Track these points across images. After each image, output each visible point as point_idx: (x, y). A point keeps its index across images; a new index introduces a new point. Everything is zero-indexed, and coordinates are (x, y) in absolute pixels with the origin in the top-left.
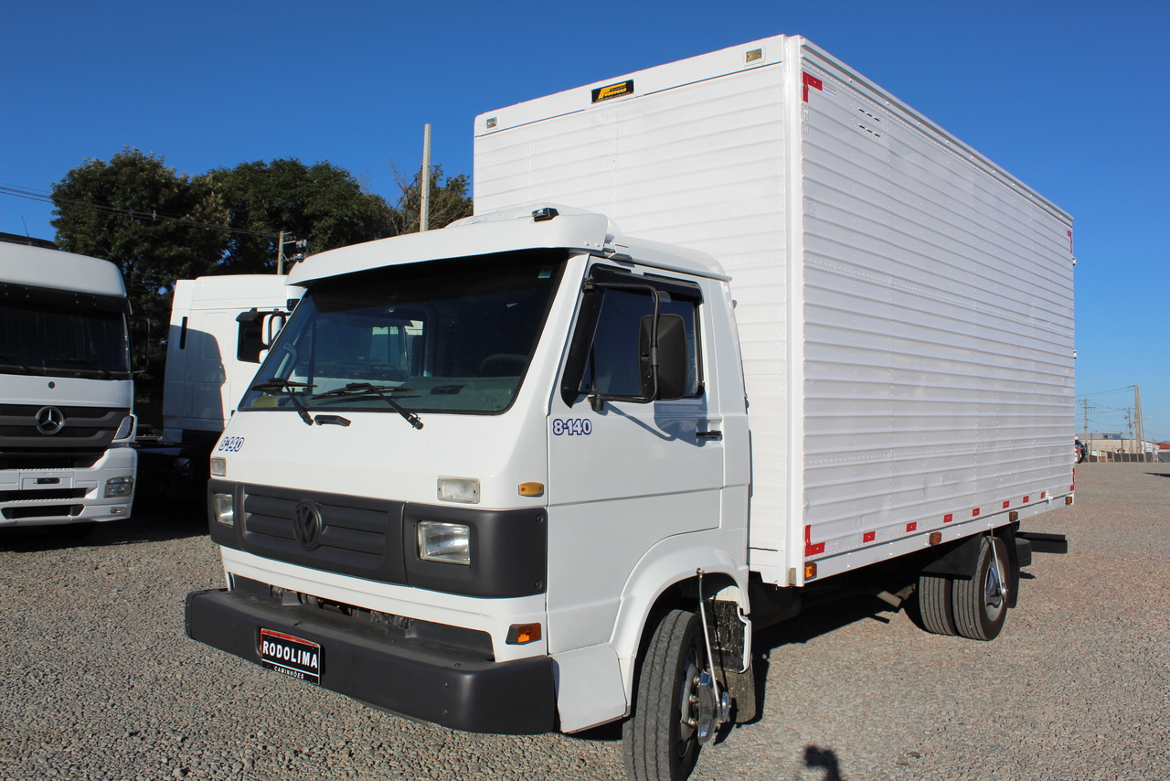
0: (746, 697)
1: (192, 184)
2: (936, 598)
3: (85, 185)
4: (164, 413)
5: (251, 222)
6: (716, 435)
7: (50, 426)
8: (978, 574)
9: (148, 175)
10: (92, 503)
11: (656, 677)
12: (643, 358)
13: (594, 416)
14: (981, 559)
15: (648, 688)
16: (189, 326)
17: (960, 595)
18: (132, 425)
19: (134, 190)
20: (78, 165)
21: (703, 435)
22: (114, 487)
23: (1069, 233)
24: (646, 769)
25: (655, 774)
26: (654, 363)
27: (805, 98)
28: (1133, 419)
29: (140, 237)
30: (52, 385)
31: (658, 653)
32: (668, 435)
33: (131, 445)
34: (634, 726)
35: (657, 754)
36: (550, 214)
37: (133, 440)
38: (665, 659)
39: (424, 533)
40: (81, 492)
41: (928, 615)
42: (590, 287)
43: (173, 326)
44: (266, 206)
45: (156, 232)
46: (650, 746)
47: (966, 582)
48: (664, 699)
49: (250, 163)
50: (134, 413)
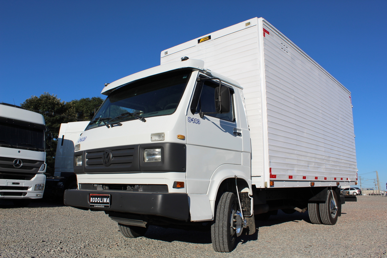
0: (252, 226)
1: (66, 104)
2: (314, 210)
3: (31, 104)
4: (55, 167)
5: (84, 117)
6: (239, 134)
7: (18, 165)
8: (327, 201)
9: (51, 101)
10: (30, 192)
11: (222, 209)
12: (216, 100)
13: (201, 119)
14: (328, 196)
15: (220, 213)
16: (65, 138)
17: (322, 208)
18: (45, 167)
19: (46, 106)
20: (29, 98)
21: (236, 134)
22: (38, 187)
23: (350, 97)
24: (219, 242)
25: (222, 244)
26: (220, 101)
27: (264, 36)
28: (376, 183)
29: (48, 121)
30: (19, 152)
31: (223, 202)
32: (225, 131)
33: (44, 173)
34: (215, 226)
35: (223, 236)
36: (186, 59)
37: (45, 172)
38: (225, 204)
39: (146, 154)
40: (26, 188)
41: (312, 216)
42: (199, 80)
43: (59, 138)
44: (89, 112)
45: (53, 120)
46: (221, 233)
47: (324, 204)
48: (225, 216)
49: (85, 98)
50: (46, 163)
